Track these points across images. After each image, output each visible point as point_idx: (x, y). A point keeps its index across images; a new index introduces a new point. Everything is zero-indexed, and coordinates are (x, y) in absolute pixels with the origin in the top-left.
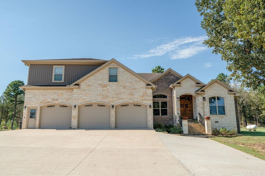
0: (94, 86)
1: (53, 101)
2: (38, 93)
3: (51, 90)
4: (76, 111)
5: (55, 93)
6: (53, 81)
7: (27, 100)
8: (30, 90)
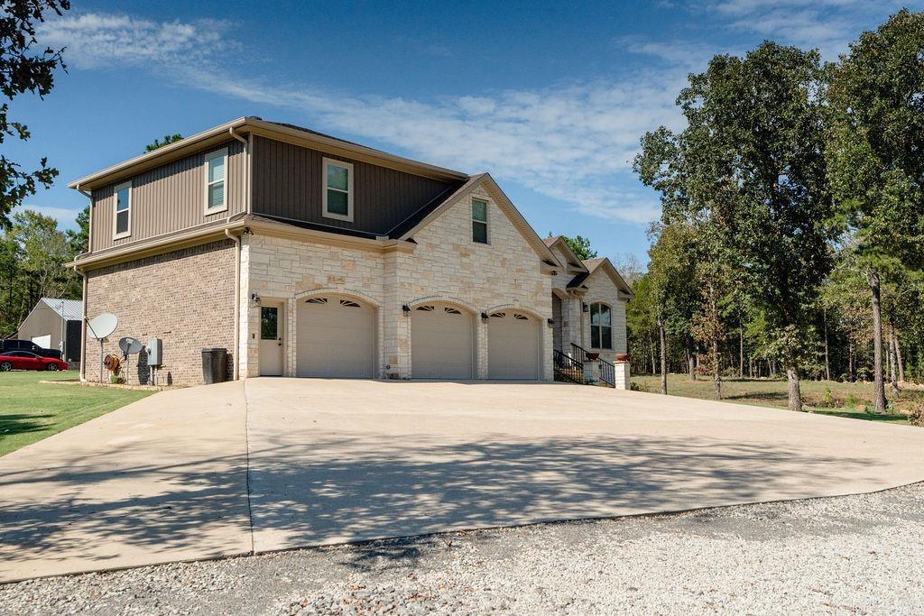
0: (442, 250)
1: (330, 285)
2: (286, 250)
3: (324, 244)
4: (405, 325)
5: (333, 257)
6: (326, 214)
7: (256, 271)
8: (262, 237)
